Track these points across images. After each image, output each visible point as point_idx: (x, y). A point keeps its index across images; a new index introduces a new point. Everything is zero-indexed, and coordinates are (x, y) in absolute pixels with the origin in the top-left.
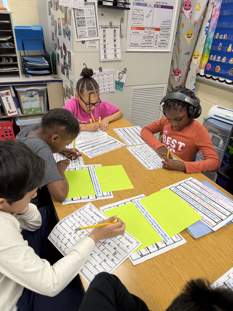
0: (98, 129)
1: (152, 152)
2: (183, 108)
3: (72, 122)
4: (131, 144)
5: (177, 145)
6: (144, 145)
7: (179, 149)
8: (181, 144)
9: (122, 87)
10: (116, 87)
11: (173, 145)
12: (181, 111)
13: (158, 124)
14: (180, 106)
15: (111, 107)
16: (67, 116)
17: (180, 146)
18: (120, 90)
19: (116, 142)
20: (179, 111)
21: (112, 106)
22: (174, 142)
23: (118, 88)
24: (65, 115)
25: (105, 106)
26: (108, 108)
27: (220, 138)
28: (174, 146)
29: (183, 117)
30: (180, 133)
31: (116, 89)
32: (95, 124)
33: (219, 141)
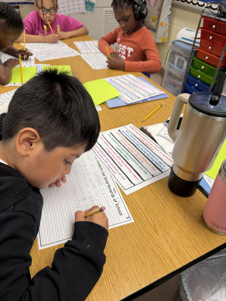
0: (57, 40)
1: (104, 58)
2: (128, 6)
3: (11, 15)
4: (86, 52)
5: (127, 51)
6: (99, 54)
7: (129, 55)
8: (130, 50)
9: (93, 8)
10: (86, 7)
11: (123, 51)
12: (127, 9)
13: (113, 33)
14: (126, 4)
15: (74, 23)
16: (6, 9)
17: (129, 52)
18: (91, 11)
19: (73, 52)
20: (125, 9)
21: (75, 21)
22: (124, 48)
23: (88, 8)
24: (4, 7)
25: (68, 21)
26: (71, 22)
27: (183, 59)
28: (124, 53)
29: (129, 17)
30: (130, 39)
31: (86, 9)
32: (54, 34)
33: (183, 63)
